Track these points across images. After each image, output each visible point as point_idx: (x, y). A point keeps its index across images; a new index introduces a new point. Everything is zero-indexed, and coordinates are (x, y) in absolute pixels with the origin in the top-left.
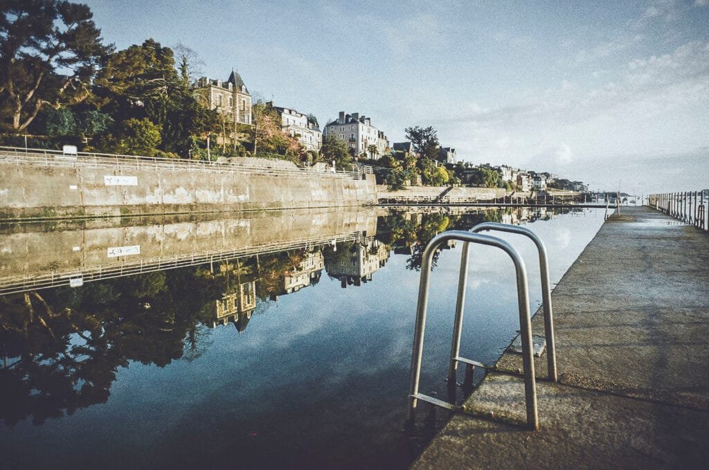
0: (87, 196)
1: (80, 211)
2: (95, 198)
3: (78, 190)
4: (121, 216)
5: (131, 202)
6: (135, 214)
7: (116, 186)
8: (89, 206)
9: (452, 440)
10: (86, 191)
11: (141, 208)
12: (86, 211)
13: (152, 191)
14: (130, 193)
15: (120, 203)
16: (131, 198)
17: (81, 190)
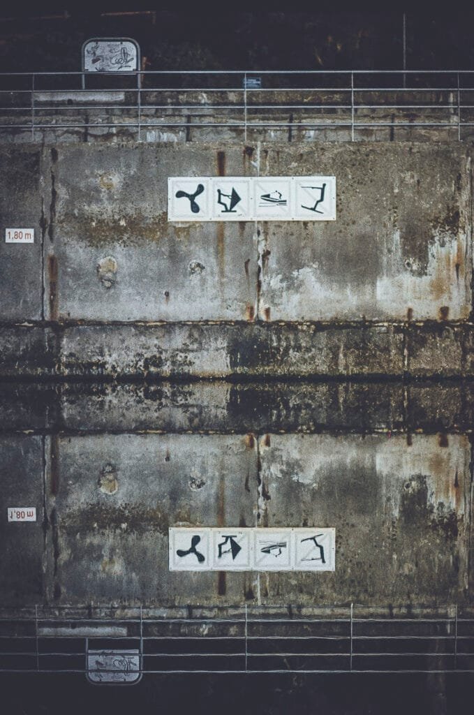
0: (77, 275)
1: (39, 345)
2: (114, 283)
3: (39, 245)
4: (230, 379)
5: (290, 308)
6: (305, 369)
7: (221, 225)
8: (83, 321)
10: (78, 252)
11: (341, 339)
12: (68, 346)
13: (416, 247)
14: (292, 261)
15: (235, 313)
16: (293, 285)
17: (51, 250)
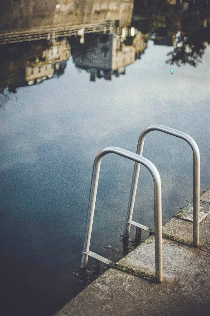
9: (100, 287)
